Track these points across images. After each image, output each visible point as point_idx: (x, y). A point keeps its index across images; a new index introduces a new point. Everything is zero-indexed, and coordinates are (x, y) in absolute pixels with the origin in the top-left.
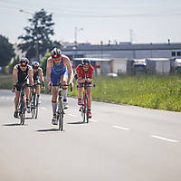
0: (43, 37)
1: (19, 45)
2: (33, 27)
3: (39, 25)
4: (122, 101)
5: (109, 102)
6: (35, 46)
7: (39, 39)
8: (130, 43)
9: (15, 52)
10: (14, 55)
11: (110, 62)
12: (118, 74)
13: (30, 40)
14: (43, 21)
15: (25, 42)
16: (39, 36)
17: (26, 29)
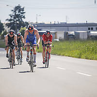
0: (19, 19)
1: (7, 24)
2: (14, 14)
3: (17, 13)
4: (62, 54)
5: (55, 54)
6: (15, 25)
7: (17, 21)
8: (66, 23)
9: (4, 27)
10: (4, 29)
11: (55, 33)
12: (59, 39)
13: (12, 21)
14: (19, 11)
15: (9, 22)
16: (17, 19)
17: (10, 15)
